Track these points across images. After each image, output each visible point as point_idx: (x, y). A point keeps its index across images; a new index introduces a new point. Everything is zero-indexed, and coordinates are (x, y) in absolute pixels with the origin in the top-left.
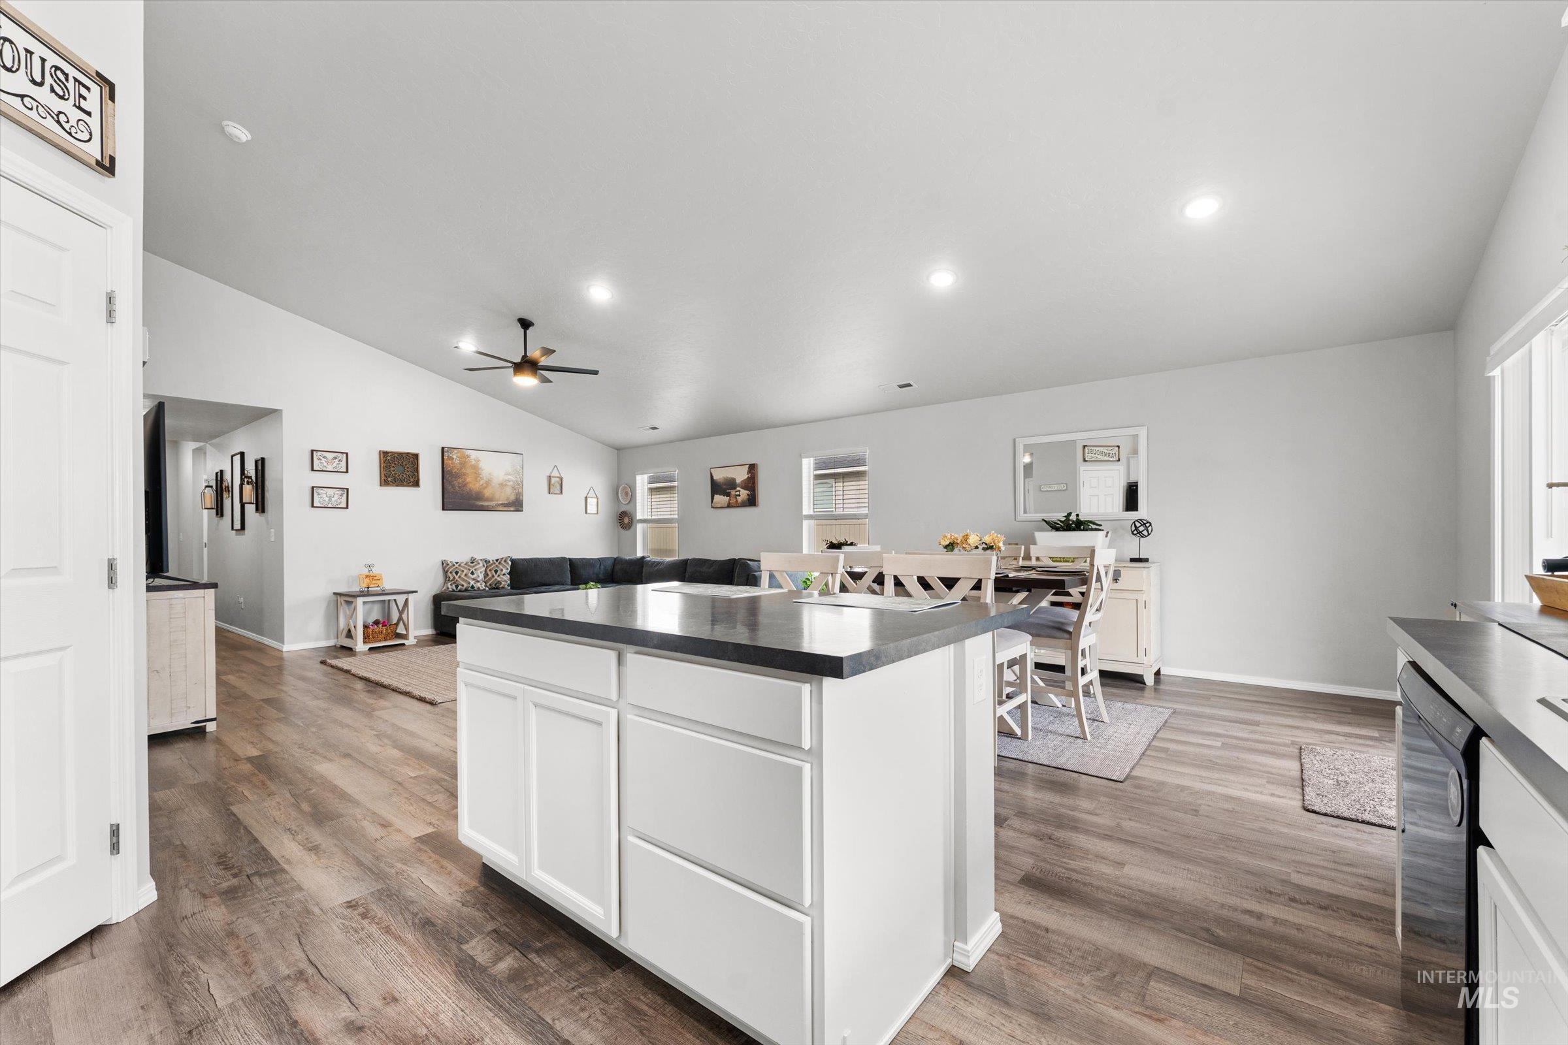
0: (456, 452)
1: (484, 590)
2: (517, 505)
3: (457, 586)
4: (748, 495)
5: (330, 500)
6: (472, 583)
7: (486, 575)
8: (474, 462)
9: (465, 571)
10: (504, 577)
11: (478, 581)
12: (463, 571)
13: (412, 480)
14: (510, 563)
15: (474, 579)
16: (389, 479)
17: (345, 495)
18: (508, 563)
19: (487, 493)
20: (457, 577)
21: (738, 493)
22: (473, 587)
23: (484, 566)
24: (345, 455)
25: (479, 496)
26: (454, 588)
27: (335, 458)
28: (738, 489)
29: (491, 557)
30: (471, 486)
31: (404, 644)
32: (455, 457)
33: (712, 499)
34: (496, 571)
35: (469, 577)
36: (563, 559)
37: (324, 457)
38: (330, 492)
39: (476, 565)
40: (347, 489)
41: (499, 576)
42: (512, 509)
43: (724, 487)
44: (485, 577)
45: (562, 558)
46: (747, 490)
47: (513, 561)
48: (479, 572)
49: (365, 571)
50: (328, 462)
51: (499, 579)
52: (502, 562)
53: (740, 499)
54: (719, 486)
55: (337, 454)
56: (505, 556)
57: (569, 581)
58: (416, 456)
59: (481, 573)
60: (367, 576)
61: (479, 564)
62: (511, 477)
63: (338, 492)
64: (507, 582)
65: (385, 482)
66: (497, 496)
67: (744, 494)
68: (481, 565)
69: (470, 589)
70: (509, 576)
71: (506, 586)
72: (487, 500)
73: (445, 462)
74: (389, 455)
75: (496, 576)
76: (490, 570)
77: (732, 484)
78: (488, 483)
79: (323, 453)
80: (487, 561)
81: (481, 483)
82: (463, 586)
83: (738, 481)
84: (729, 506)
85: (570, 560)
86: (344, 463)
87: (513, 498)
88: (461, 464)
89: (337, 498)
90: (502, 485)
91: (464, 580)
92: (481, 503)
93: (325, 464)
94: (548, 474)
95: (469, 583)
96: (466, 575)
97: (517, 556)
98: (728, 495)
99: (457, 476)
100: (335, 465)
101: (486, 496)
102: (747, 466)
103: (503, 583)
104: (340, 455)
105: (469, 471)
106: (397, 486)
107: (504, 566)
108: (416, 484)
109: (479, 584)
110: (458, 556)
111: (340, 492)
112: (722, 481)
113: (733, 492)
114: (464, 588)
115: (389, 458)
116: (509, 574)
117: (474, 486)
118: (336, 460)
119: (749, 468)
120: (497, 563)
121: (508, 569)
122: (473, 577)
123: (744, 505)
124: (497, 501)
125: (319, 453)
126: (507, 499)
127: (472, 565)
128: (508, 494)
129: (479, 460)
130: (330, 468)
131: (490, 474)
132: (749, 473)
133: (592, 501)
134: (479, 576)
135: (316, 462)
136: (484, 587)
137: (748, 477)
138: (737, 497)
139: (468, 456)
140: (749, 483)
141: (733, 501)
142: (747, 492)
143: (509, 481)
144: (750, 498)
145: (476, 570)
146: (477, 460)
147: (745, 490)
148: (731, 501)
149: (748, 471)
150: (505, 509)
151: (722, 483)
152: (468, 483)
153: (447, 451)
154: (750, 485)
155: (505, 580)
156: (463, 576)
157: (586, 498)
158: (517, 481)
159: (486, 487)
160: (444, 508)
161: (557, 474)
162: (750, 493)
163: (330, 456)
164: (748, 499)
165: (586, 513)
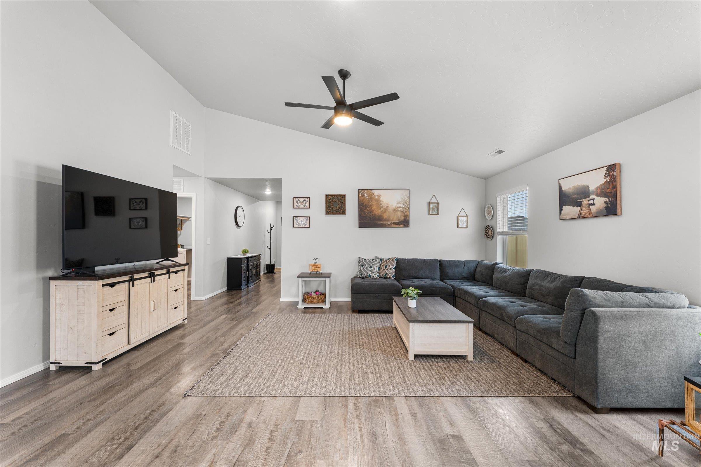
0: (366, 191)
1: (377, 278)
2: (405, 223)
3: (361, 274)
4: (605, 202)
5: (301, 223)
6: (370, 273)
7: (379, 269)
8: (377, 197)
9: (367, 265)
10: (391, 271)
11: (374, 272)
12: (366, 265)
13: (342, 210)
14: (396, 262)
15: (371, 271)
16: (330, 211)
17: (308, 220)
18: (394, 262)
19: (385, 216)
20: (362, 269)
21: (591, 202)
22: (370, 276)
23: (379, 262)
24: (308, 199)
25: (380, 218)
26: (360, 275)
27: (304, 201)
28: (592, 197)
29: (385, 256)
30: (375, 212)
31: (322, 308)
32: (365, 195)
33: (561, 210)
34: (386, 267)
35: (368, 269)
36: (435, 260)
37: (299, 201)
38: (302, 219)
39: (374, 262)
40: (309, 217)
41: (387, 270)
42: (402, 226)
43: (575, 196)
44: (379, 270)
45: (434, 259)
46: (605, 197)
47: (397, 260)
48: (375, 266)
49: (313, 262)
50: (300, 203)
51: (387, 272)
52: (391, 261)
53: (593, 209)
54: (568, 196)
55: (305, 198)
56: (393, 257)
57: (438, 277)
58: (344, 196)
59: (376, 267)
60: (313, 265)
61: (376, 261)
62: (401, 205)
63: (305, 219)
64: (392, 274)
65: (328, 213)
66: (391, 218)
67: (600, 202)
68: (378, 262)
69: (368, 277)
70: (394, 270)
71: (391, 277)
72: (386, 220)
73: (360, 198)
74: (330, 196)
75: (386, 270)
76: (383, 266)
77: (584, 193)
78: (386, 209)
79: (299, 199)
80: (381, 260)
81: (382, 209)
82: (364, 274)
83: (592, 188)
84: (580, 217)
85: (440, 261)
86: (308, 203)
87: (402, 218)
88: (369, 199)
89: (305, 222)
90: (395, 210)
91: (365, 271)
92: (381, 223)
93: (300, 204)
94: (428, 201)
95: (368, 273)
96: (366, 268)
97: (400, 257)
98: (579, 205)
99: (367, 206)
100: (304, 204)
101: (384, 218)
102: (605, 169)
103: (390, 275)
104: (306, 199)
105: (374, 203)
106: (333, 214)
107: (391, 263)
108: (344, 212)
109: (374, 275)
110: (368, 256)
111: (306, 219)
112: (572, 191)
113: (585, 202)
114: (365, 276)
115: (330, 199)
116: (395, 268)
117: (378, 212)
118: (305, 202)
119: (607, 171)
120: (387, 261)
121: (393, 265)
122: (370, 269)
123: (599, 215)
124: (392, 221)
125: (297, 199)
126: (399, 219)
127: (372, 261)
128: (400, 216)
129: (380, 196)
130: (302, 206)
131: (387, 204)
132: (607, 176)
133: (463, 219)
134: (374, 269)
135: (295, 203)
136: (377, 276)
137: (606, 182)
138: (590, 206)
139: (373, 194)
140: (608, 188)
141: (585, 211)
142: (604, 199)
143: (400, 208)
144: (608, 206)
145: (373, 265)
146: (379, 196)
147: (601, 197)
148: (582, 212)
149: (606, 174)
150: (397, 226)
151: (572, 193)
152: (373, 210)
153: (361, 192)
154: (608, 191)
155: (391, 272)
156: (365, 268)
157: (458, 217)
158: (405, 207)
159: (385, 212)
160: (360, 226)
161: (436, 201)
162: (608, 200)
163: (302, 200)
164: (606, 207)
165: (457, 228)
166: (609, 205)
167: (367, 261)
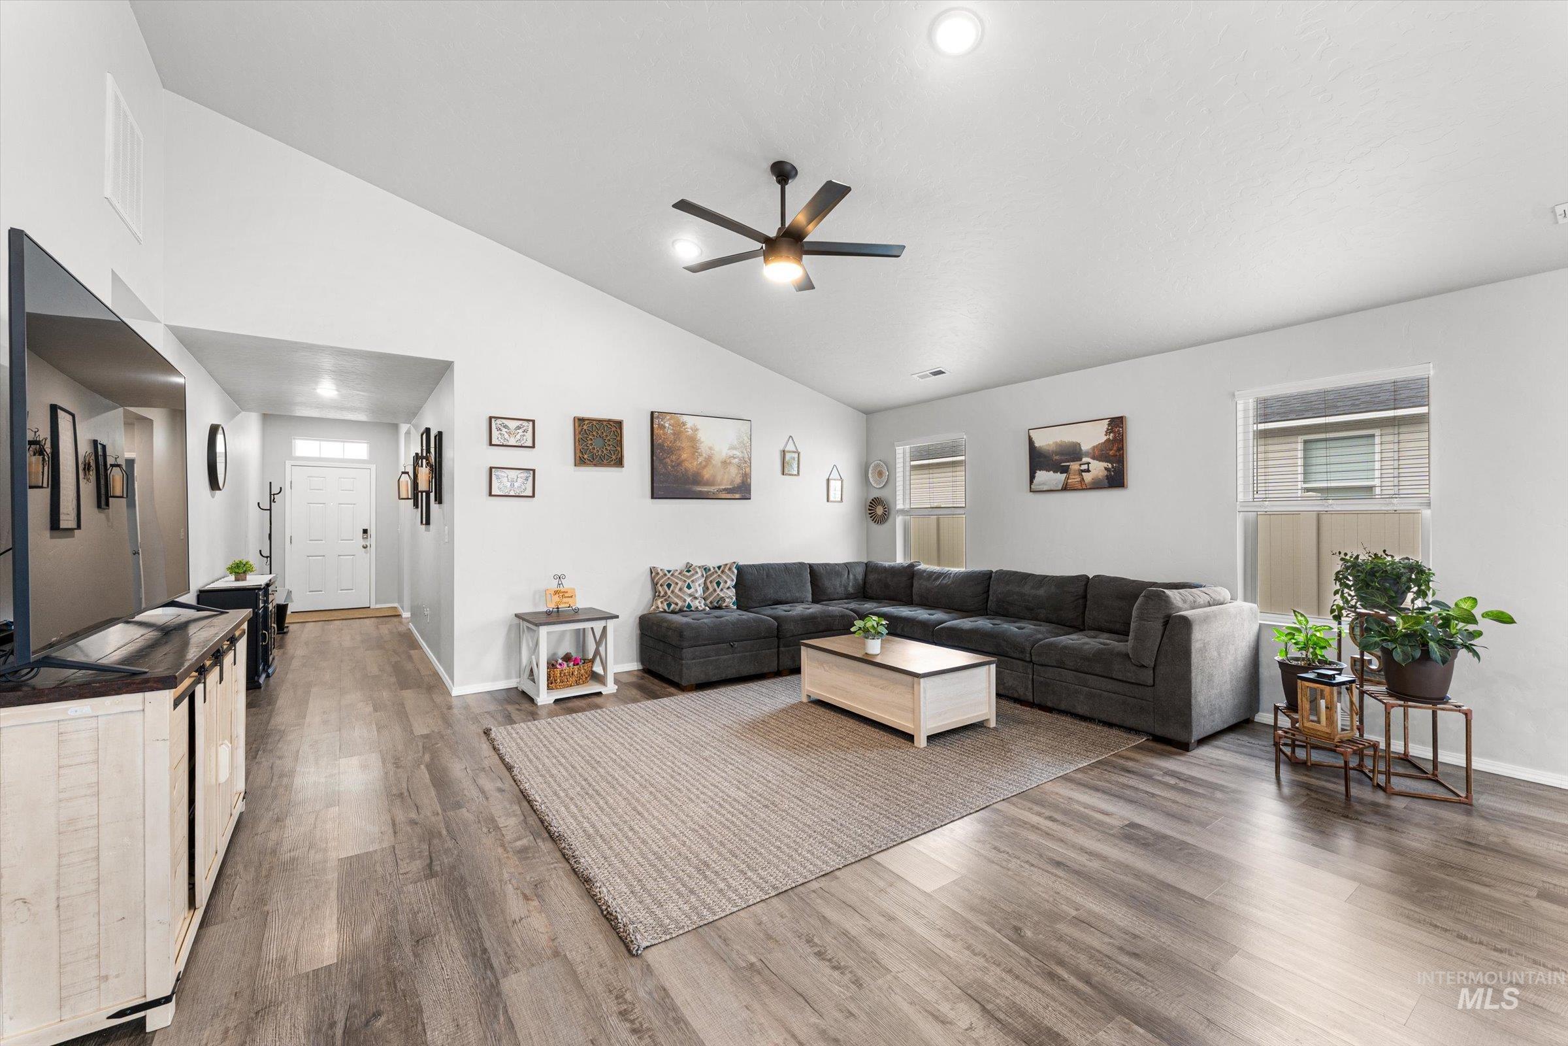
0: (668, 417)
1: (704, 610)
2: (742, 491)
3: (669, 607)
4: (1106, 469)
5: (512, 485)
6: (688, 600)
7: (706, 589)
8: (690, 432)
9: (680, 584)
10: (729, 593)
11: (696, 598)
12: (677, 584)
13: (614, 457)
14: (736, 571)
15: (690, 595)
16: (586, 456)
17: (531, 479)
18: (733, 572)
19: (707, 474)
20: (669, 592)
21: (1084, 467)
22: (689, 606)
23: (703, 576)
24: (531, 423)
25: (697, 479)
26: (666, 608)
27: (519, 428)
28: (1085, 460)
29: (712, 563)
30: (687, 464)
31: (599, 694)
32: (667, 425)
33: (1032, 477)
34: (718, 584)
35: (684, 593)
36: (801, 565)
37: (506, 427)
38: (513, 474)
39: (693, 575)
40: (534, 471)
41: (722, 590)
42: (737, 496)
43: (1057, 457)
44: (704, 592)
45: (800, 563)
46: (1105, 461)
47: (739, 568)
48: (697, 584)
49: (554, 585)
50: (509, 434)
51: (722, 595)
52: (726, 570)
53: (1088, 477)
54: (1045, 456)
55: (521, 422)
56: (729, 561)
57: (809, 596)
58: (619, 424)
59: (699, 585)
60: (556, 592)
61: (697, 573)
62: (737, 453)
63: (522, 475)
64: (732, 598)
65: (580, 461)
66: (719, 478)
67: (1098, 469)
68: (700, 574)
69: (685, 609)
70: (734, 590)
71: (731, 605)
72: (707, 484)
73: (656, 431)
74: (586, 422)
75: (718, 590)
76: (711, 582)
77: (1073, 453)
78: (708, 460)
79: (504, 421)
80: (706, 569)
81: (700, 460)
82: (677, 604)
83: (1085, 447)
84: (1066, 488)
85: (811, 566)
86: (529, 435)
87: (738, 480)
88: (674, 434)
89: (521, 483)
90: (725, 463)
91: (678, 596)
92: (699, 489)
93: (506, 436)
94: (782, 448)
95: (685, 601)
96: (680, 590)
97: (743, 561)
98: (1065, 470)
99: (671, 451)
100: (518, 437)
101: (705, 478)
102: (1107, 422)
103: (727, 600)
104: (525, 424)
105: (685, 444)
106: (595, 465)
107: (728, 576)
108: (619, 463)
109: (697, 602)
110: (671, 562)
111: (524, 474)
112: (1052, 448)
113: (1074, 466)
114: (678, 608)
115: (585, 427)
116: (735, 587)
117: (691, 465)
118: (520, 431)
119: (1109, 425)
120: (719, 572)
121: (733, 580)
122: (689, 591)
123: (1096, 486)
124: (719, 485)
125: (499, 421)
126: (732, 482)
127: (687, 574)
128: (731, 476)
129: (697, 430)
130: (512, 442)
131: (710, 448)
132: (1110, 433)
133: (835, 485)
134: (696, 591)
135: (495, 433)
136: (703, 606)
137: (1108, 440)
138: (1083, 473)
139: (684, 424)
140: (1111, 450)
141: (1073, 480)
142: (1105, 464)
143: (735, 458)
144: (1111, 474)
145: (693, 581)
146: (695, 430)
147: (1100, 461)
148: (1069, 481)
149: (1108, 429)
150: (729, 496)
151: (1053, 452)
152: (683, 461)
153: (658, 417)
154: (1111, 453)
155: (729, 595)
156: (677, 591)
157: (828, 480)
158: (743, 458)
159: (705, 466)
160: (654, 496)
161: (794, 447)
162: (1110, 466)
163: (513, 425)
164: (1107, 476)
165: (828, 501)
166: (1113, 473)
167: (676, 574)
